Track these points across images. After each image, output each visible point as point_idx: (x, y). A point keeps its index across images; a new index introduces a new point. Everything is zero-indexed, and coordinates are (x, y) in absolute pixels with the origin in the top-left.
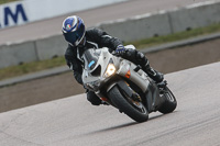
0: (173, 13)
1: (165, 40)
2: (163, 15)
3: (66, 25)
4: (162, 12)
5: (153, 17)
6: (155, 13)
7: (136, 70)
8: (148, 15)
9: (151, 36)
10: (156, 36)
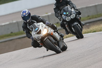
0: (19, 22)
1: (16, 34)
2: (15, 23)
3: (23, 13)
4: (14, 22)
5: (10, 24)
6: (11, 22)
7: (54, 32)
8: (8, 23)
9: (9, 33)
10: (12, 33)
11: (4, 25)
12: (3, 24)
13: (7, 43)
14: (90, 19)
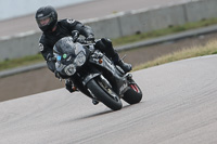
11: (25, 37)
12: (22, 34)
13: (29, 74)
14: (207, 25)
